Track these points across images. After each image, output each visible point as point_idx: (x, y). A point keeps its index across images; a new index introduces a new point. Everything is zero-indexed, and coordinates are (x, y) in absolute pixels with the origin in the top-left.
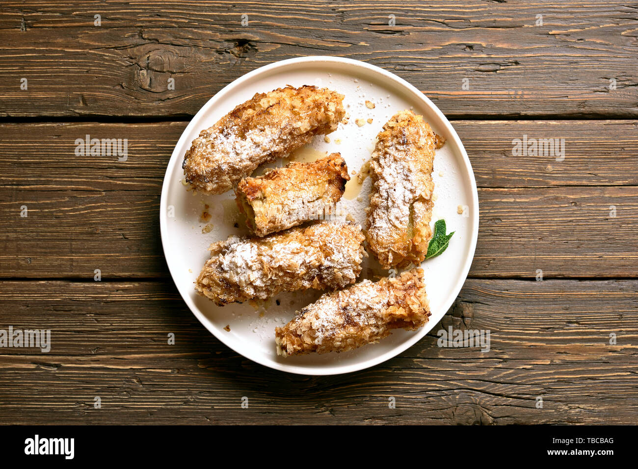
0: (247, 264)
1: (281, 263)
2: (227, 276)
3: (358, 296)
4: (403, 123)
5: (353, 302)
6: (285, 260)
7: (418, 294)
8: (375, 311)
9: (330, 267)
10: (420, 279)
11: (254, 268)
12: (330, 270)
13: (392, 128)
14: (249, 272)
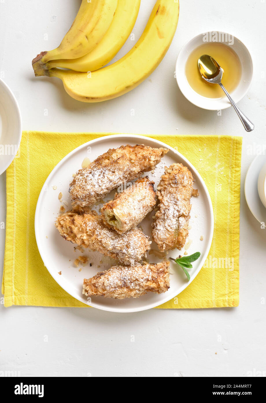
3: (132, 272)
4: (176, 171)
5: (129, 275)
7: (164, 277)
8: (140, 282)
10: (167, 268)
13: (170, 173)
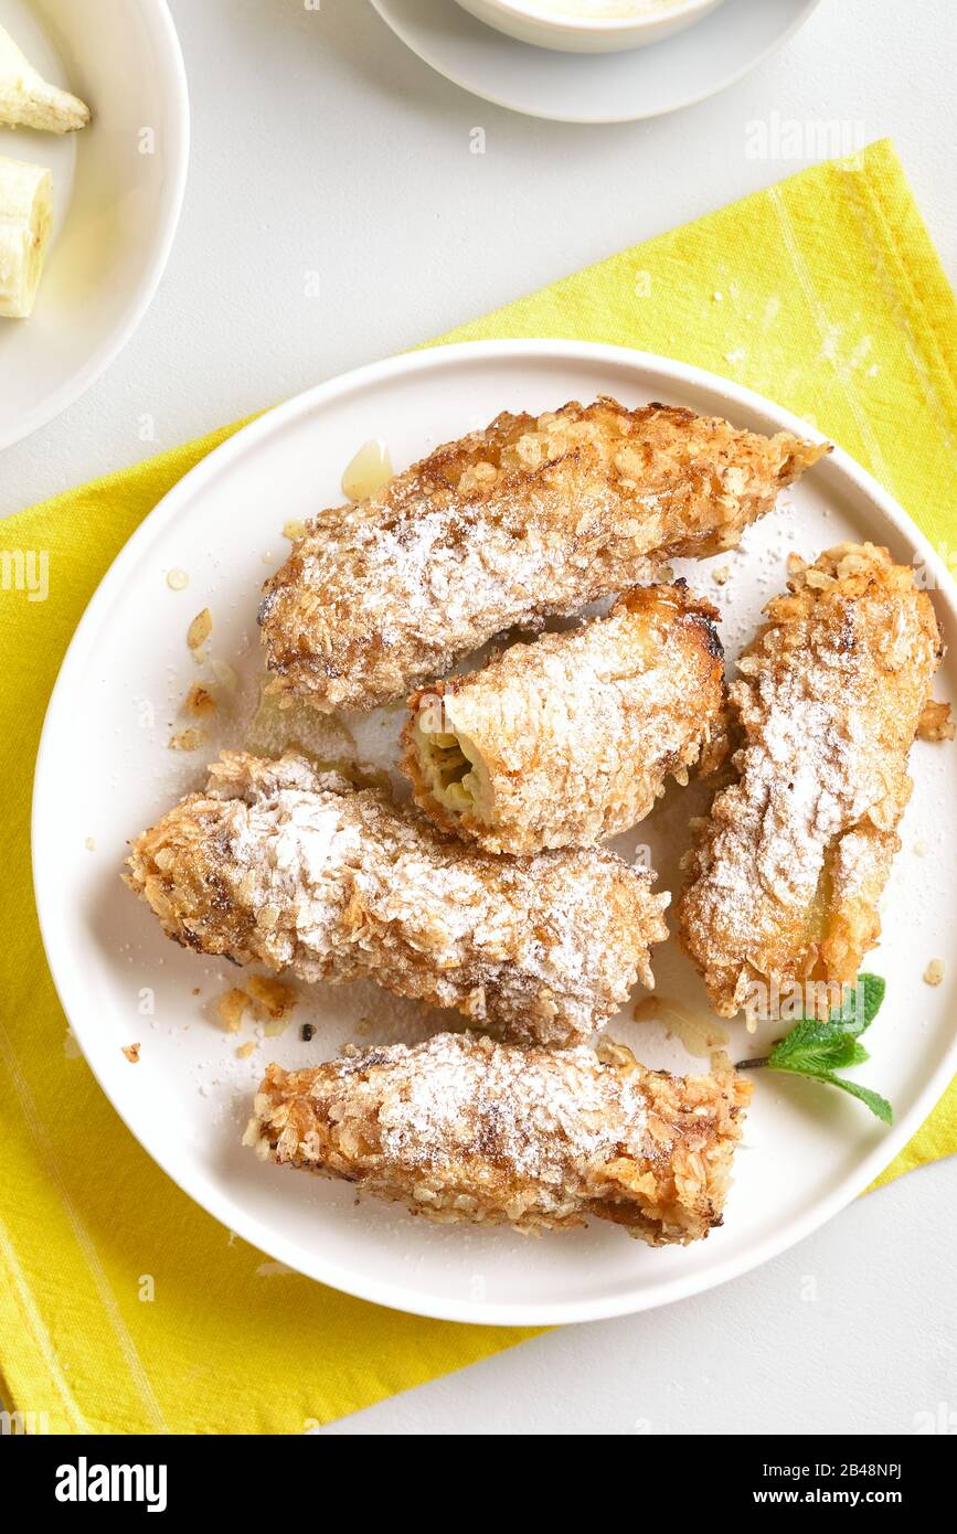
0: (304, 875)
1: (404, 915)
2: (234, 875)
3: (544, 1087)
5: (525, 1100)
6: (418, 912)
7: (710, 1155)
8: (573, 1151)
9: (534, 978)
10: (734, 1111)
11: (320, 893)
12: (531, 985)
13: (817, 593)
14: (302, 897)
